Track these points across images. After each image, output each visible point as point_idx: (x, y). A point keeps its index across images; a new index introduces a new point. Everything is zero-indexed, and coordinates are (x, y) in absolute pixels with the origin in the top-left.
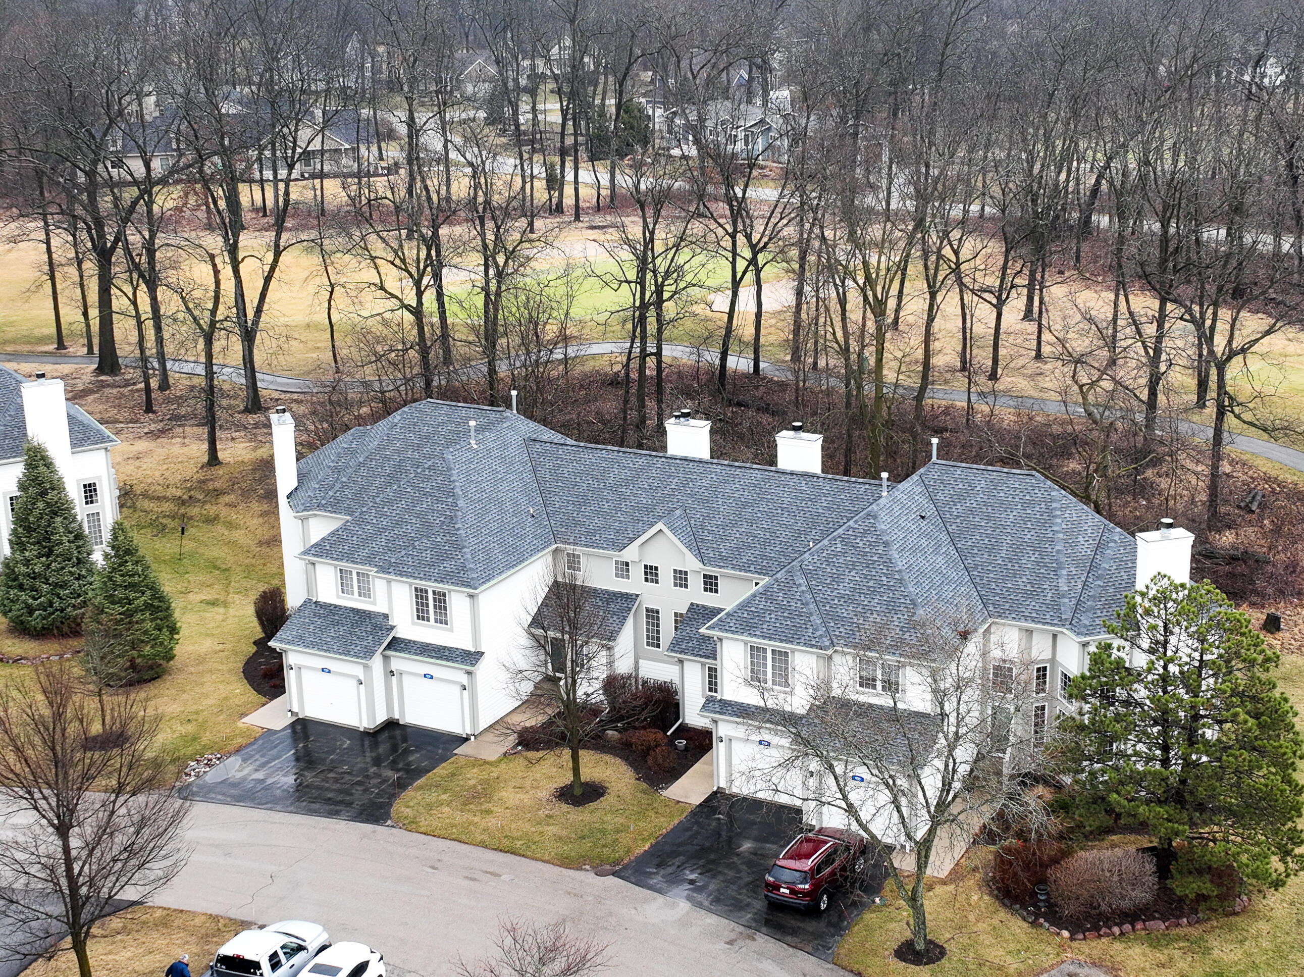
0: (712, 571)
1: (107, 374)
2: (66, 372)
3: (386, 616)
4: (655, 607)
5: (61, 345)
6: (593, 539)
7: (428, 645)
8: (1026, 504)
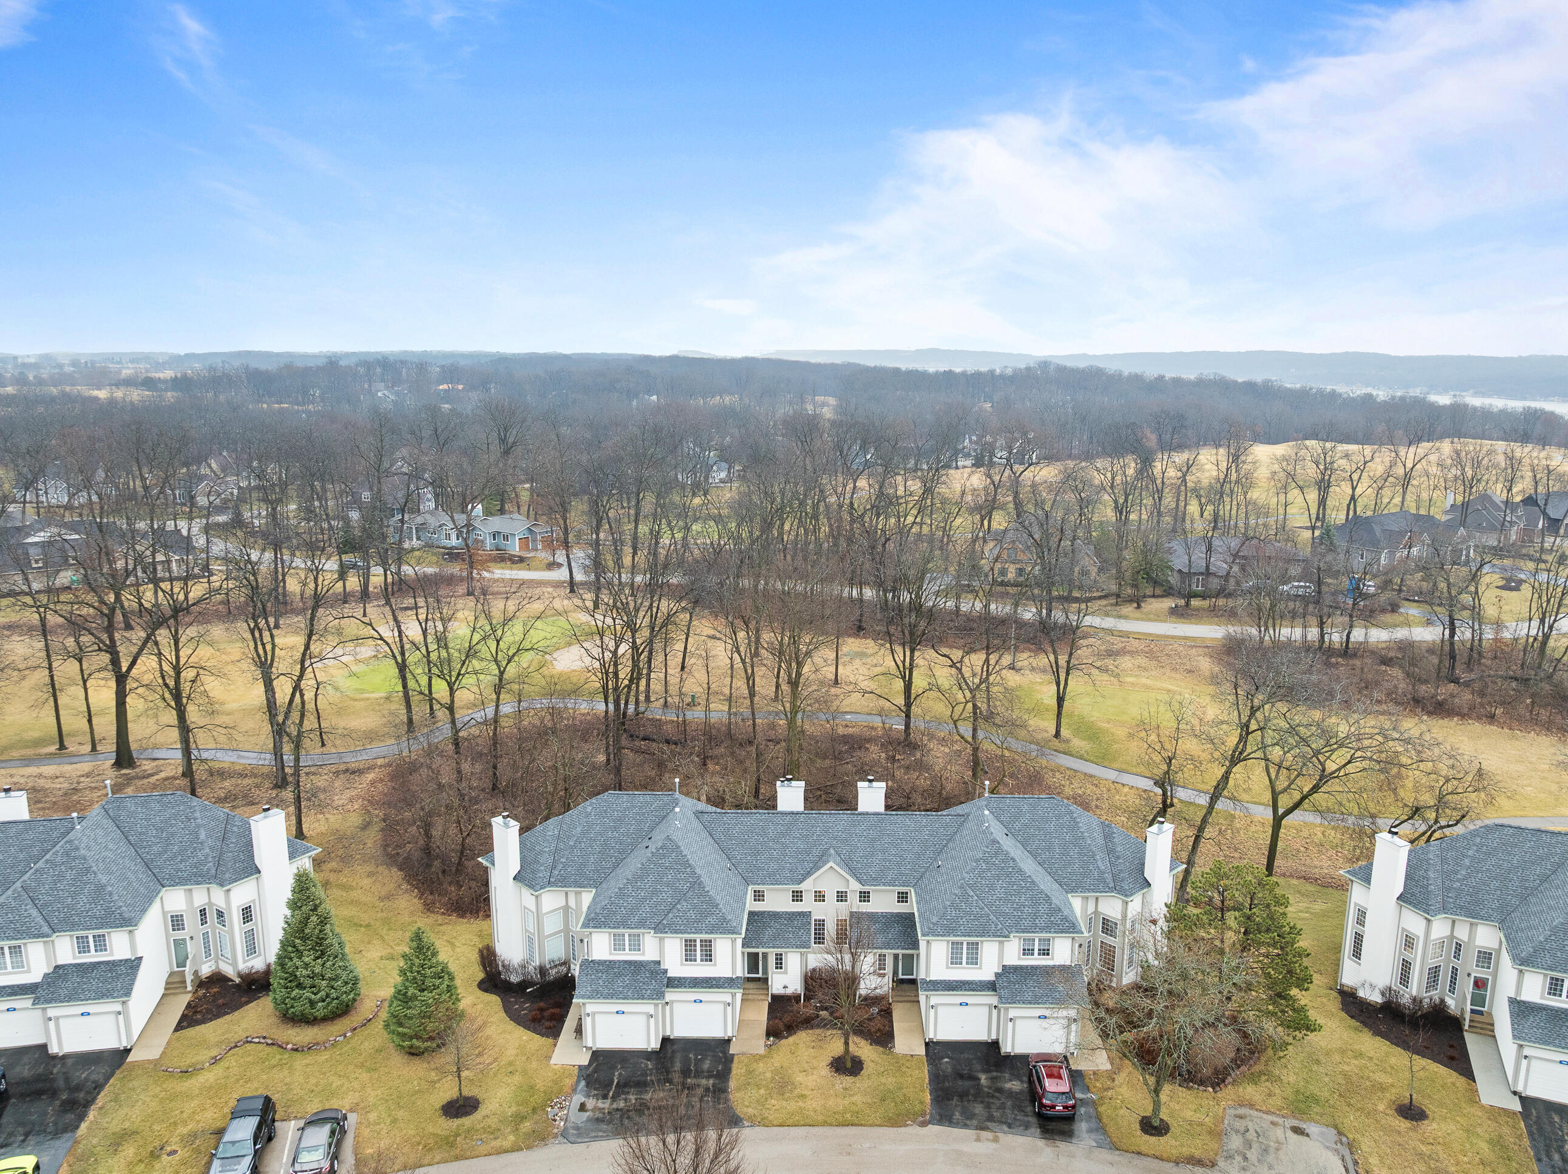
0: (866, 888)
1: (126, 768)
2: (87, 770)
3: (659, 963)
4: (822, 918)
5: (62, 747)
6: (774, 879)
7: (696, 978)
8: (1059, 817)
